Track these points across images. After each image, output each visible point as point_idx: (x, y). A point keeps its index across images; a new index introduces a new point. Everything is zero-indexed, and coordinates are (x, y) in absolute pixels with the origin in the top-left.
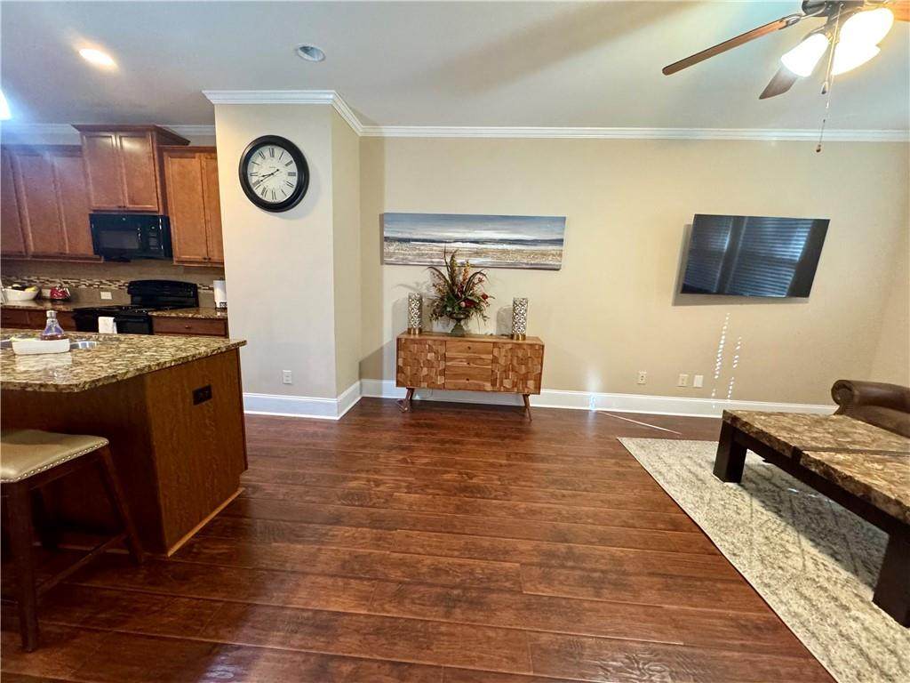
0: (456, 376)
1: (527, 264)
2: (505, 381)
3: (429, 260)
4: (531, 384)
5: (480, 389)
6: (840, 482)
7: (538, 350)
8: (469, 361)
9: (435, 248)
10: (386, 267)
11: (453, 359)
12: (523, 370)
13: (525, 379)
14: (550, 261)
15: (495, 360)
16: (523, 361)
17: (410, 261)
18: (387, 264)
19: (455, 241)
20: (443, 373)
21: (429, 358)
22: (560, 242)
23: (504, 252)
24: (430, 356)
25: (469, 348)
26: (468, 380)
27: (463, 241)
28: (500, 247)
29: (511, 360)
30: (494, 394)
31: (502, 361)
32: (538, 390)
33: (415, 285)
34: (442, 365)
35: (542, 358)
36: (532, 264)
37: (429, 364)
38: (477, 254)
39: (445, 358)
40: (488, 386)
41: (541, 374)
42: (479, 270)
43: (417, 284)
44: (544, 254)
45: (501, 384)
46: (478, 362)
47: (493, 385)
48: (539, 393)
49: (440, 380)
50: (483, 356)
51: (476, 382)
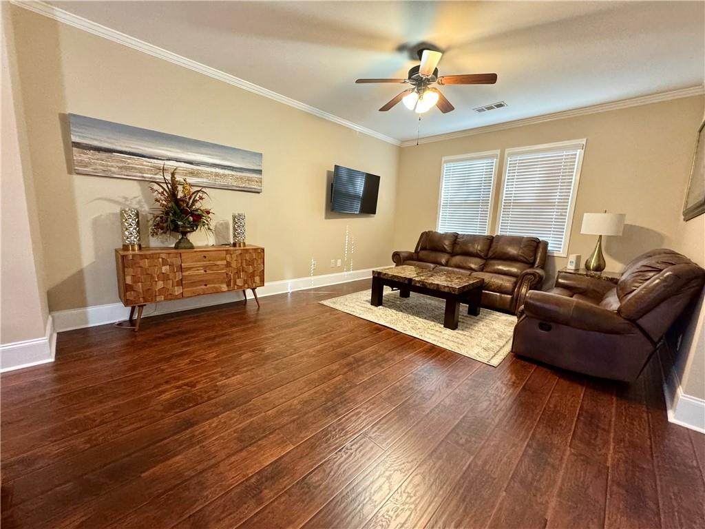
0: (194, 284)
1: (237, 187)
2: (238, 280)
3: (140, 175)
4: (257, 279)
5: (218, 292)
6: (428, 287)
7: (260, 252)
8: (205, 268)
9: (145, 163)
10: (76, 177)
11: (190, 269)
12: (251, 269)
13: (252, 275)
14: (254, 186)
15: (228, 265)
16: (250, 263)
17: (114, 173)
18: (78, 174)
19: (169, 159)
20: (180, 283)
21: (163, 272)
22: (260, 172)
23: (217, 175)
24: (165, 269)
25: (205, 257)
26: (206, 285)
27: (177, 160)
28: (213, 170)
29: (242, 263)
30: (230, 293)
31: (234, 265)
32: (262, 283)
33: (121, 200)
34: (179, 276)
35: (264, 259)
36: (239, 187)
37: (165, 277)
38: (192, 174)
39: (181, 269)
40: (224, 287)
41: (263, 270)
42: (199, 189)
43: (126, 199)
44: (249, 180)
45: (235, 282)
46: (215, 268)
47: (228, 285)
48: (263, 285)
49: (178, 291)
50: (219, 263)
51: (213, 285)
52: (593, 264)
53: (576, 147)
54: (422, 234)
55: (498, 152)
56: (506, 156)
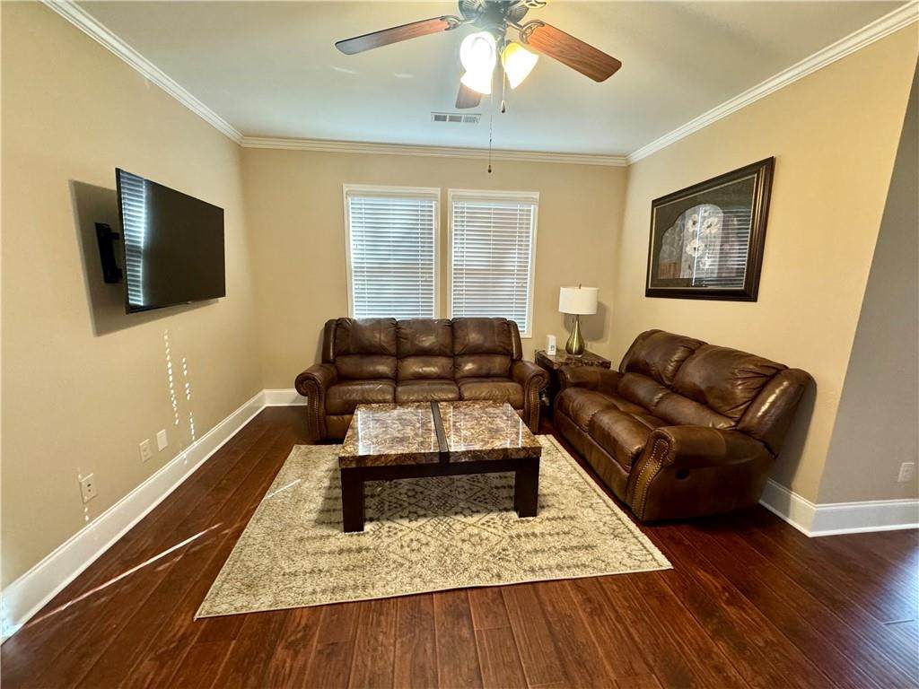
52: (575, 347)
53: (529, 201)
54: (328, 325)
55: (437, 191)
56: (450, 199)
